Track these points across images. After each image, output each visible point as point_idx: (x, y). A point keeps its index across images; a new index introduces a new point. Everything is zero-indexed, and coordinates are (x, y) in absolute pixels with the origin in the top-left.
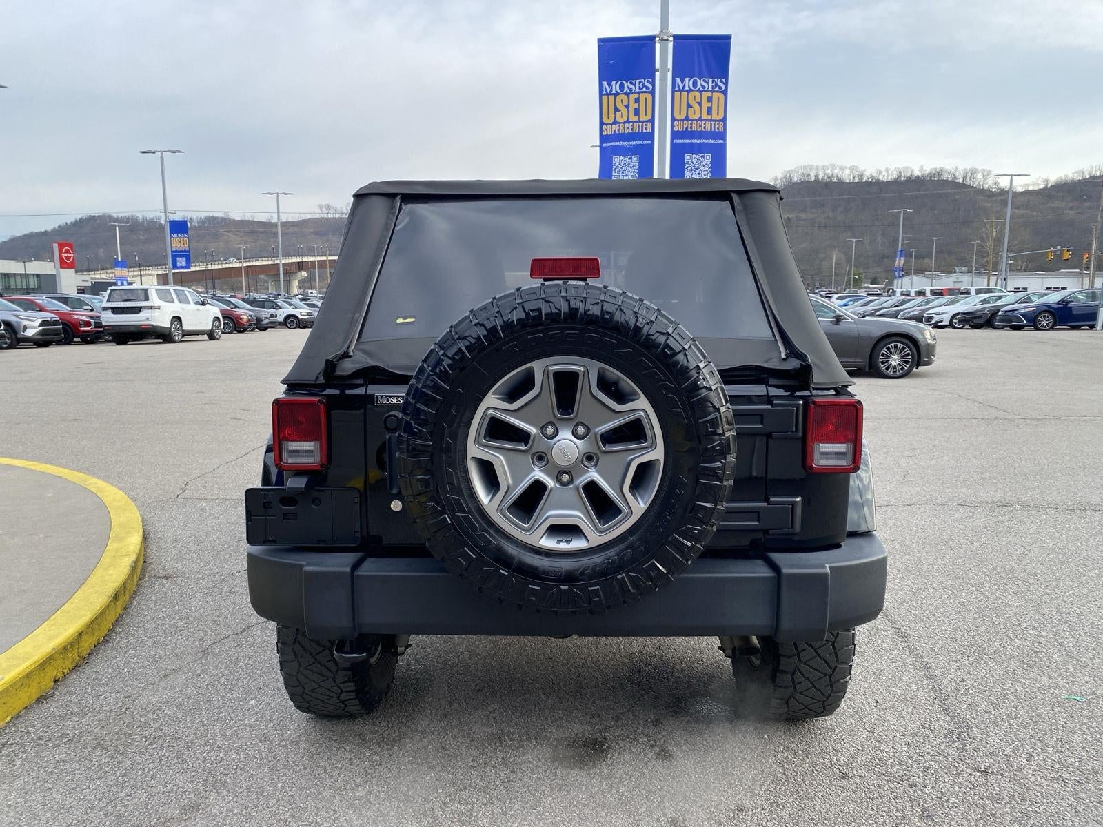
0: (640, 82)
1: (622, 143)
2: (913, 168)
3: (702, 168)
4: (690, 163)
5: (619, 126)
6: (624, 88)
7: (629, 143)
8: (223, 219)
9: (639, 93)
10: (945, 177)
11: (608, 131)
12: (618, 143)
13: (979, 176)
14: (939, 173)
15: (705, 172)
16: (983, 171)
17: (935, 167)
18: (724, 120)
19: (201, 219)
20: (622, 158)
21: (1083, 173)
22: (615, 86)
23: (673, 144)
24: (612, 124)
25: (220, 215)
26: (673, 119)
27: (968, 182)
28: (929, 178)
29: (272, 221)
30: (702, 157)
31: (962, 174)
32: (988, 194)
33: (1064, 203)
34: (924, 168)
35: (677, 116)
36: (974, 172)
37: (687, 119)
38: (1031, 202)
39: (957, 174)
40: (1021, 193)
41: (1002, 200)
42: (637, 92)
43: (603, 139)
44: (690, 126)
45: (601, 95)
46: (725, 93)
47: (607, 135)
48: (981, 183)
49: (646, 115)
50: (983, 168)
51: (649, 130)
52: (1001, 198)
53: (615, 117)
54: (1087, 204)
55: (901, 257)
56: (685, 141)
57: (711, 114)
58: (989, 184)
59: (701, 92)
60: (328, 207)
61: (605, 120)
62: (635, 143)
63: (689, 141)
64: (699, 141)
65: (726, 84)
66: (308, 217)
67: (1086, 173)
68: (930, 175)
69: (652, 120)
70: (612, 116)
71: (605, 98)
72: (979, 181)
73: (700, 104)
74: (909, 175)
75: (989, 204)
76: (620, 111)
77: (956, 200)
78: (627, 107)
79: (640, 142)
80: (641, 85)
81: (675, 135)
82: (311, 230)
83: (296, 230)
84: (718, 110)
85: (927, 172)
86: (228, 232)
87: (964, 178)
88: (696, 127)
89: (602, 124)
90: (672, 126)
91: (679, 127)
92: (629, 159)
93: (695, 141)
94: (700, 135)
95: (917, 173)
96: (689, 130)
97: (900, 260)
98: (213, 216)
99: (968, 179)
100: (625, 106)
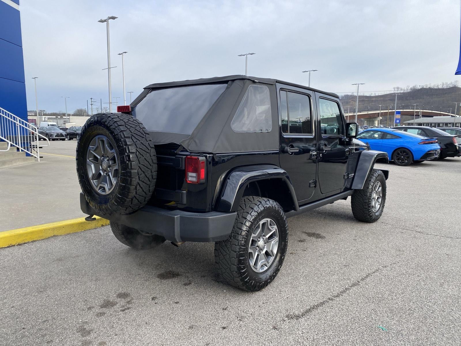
8: (351, 96)
19: (342, 96)
25: (350, 94)
29: (372, 96)
60: (398, 88)
66: (388, 93)
82: (389, 99)
83: (382, 99)
86: (353, 101)
98: (347, 95)
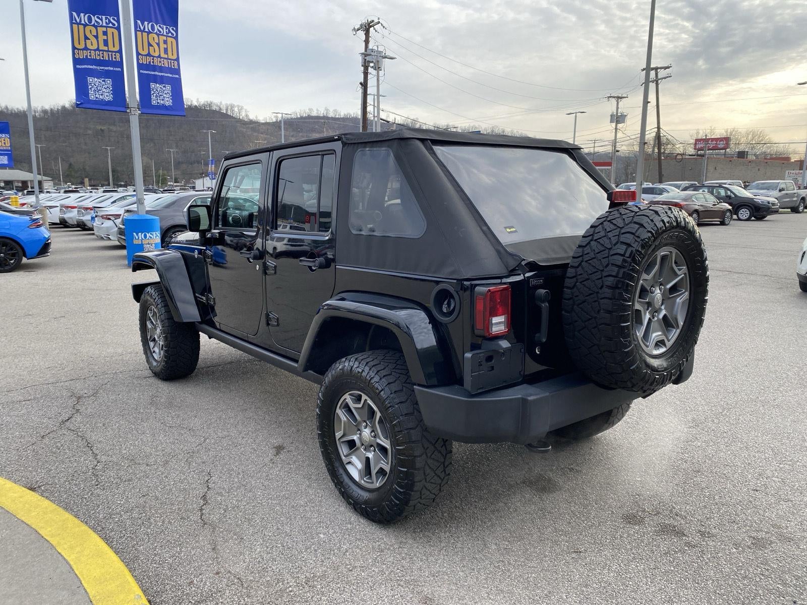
0: (106, 18)
1: (94, 67)
2: (192, 99)
3: (165, 95)
4: (155, 90)
5: (90, 53)
6: (91, 20)
7: (101, 68)
9: (107, 27)
10: (214, 108)
11: (82, 55)
12: (91, 67)
13: (236, 109)
14: (210, 105)
15: (167, 99)
16: (238, 106)
17: (207, 100)
18: (178, 60)
20: (96, 79)
21: (297, 114)
22: (84, 18)
23: (140, 74)
24: (83, 50)
26: (138, 54)
27: (229, 113)
28: (203, 108)
30: (164, 87)
31: (225, 107)
32: (243, 122)
33: (288, 132)
34: (200, 100)
35: (141, 51)
36: (232, 106)
37: (149, 55)
38: (269, 130)
39: (221, 107)
40: (263, 124)
41: (252, 127)
42: (105, 27)
43: (76, 61)
44: (152, 61)
45: (72, 23)
46: (176, 38)
47: (79, 58)
48: (238, 115)
49: (114, 47)
50: (238, 104)
51: (118, 59)
52: (251, 126)
53: (86, 44)
54: (301, 134)
55: (212, 164)
56: (149, 72)
57: (167, 54)
58: (242, 116)
59: (158, 35)
61: (77, 46)
62: (106, 68)
63: (152, 73)
64: (160, 74)
65: (177, 32)
67: (298, 114)
68: (204, 105)
69: (120, 51)
70: (82, 42)
71: (75, 26)
72: (236, 113)
73: (158, 44)
74: (189, 104)
75: (245, 130)
76: (89, 39)
77: (223, 125)
78: (96, 37)
79: (111, 69)
80: (107, 21)
81: (140, 66)
84: (172, 51)
85: (202, 103)
87: (227, 110)
88: (157, 62)
89: (74, 48)
90: (138, 59)
91: (144, 61)
92: (103, 81)
93: (157, 73)
94: (161, 69)
95: (195, 103)
96: (152, 64)
97: (212, 166)
99: (229, 111)
100: (94, 36)
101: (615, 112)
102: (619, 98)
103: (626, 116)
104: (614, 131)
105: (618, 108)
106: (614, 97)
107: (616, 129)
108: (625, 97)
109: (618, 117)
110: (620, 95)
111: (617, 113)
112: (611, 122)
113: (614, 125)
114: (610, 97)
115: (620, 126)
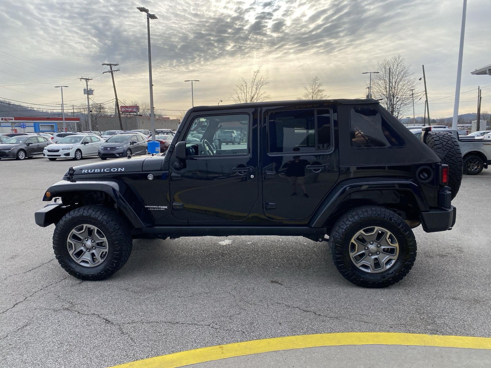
101: (86, 88)
102: (87, 80)
103: (93, 91)
104: (87, 99)
105: (87, 85)
106: (84, 79)
107: (88, 98)
108: (90, 80)
109: (88, 91)
110: (88, 78)
111: (87, 88)
112: (85, 94)
113: (86, 95)
114: (82, 78)
115: (90, 96)
